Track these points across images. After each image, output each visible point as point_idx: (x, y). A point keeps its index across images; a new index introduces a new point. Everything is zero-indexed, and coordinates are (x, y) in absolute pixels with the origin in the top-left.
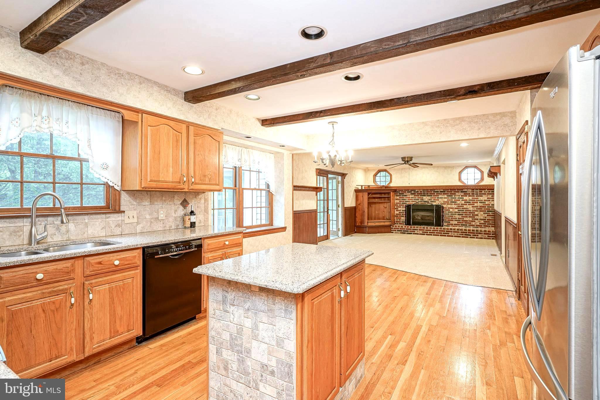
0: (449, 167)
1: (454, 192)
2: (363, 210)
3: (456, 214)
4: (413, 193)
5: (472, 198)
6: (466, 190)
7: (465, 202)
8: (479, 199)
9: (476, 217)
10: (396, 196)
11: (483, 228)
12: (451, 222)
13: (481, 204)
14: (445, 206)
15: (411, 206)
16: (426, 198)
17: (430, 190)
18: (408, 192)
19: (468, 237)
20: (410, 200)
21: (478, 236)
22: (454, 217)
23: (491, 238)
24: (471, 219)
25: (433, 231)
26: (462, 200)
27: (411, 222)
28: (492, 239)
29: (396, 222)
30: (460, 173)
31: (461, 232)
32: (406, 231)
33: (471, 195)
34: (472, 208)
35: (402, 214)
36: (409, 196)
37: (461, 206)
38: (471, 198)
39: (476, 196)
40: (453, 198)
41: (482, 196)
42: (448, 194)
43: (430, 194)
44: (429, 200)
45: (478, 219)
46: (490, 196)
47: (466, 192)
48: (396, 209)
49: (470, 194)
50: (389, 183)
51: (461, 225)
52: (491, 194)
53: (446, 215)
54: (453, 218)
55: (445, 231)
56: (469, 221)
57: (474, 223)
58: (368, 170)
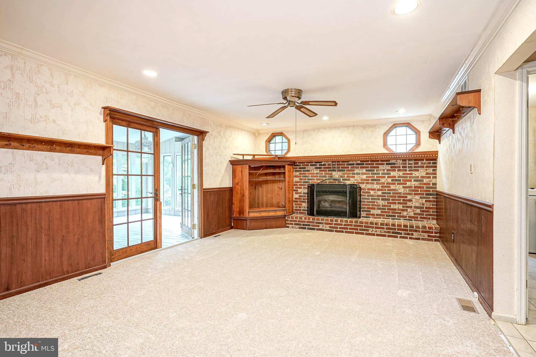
0: (370, 126)
1: (376, 164)
2: (242, 192)
3: (379, 199)
4: (318, 166)
5: (404, 174)
6: (393, 161)
7: (392, 180)
8: (413, 175)
9: (409, 204)
10: (296, 171)
11: (418, 220)
12: (372, 212)
13: (417, 184)
14: (363, 186)
15: (315, 186)
16: (336, 175)
17: (342, 162)
18: (311, 165)
19: (396, 237)
20: (315, 177)
21: (412, 234)
22: (376, 203)
23: (434, 239)
24: (401, 207)
25: (345, 225)
26: (388, 177)
27: (315, 210)
28: (435, 241)
29: (296, 210)
30: (386, 134)
31: (387, 229)
32: (306, 225)
33: (401, 168)
34: (403, 190)
35: (304, 199)
36: (312, 172)
37: (386, 187)
38: (401, 173)
39: (409, 171)
40: (375, 174)
41: (418, 170)
42: (368, 167)
43: (342, 168)
44: (341, 177)
45: (411, 207)
46: (430, 170)
47: (394, 164)
48: (295, 190)
49: (400, 167)
50: (287, 153)
51: (387, 216)
52: (431, 167)
53: (365, 200)
54: (375, 205)
55: (362, 226)
56: (398, 209)
57: (405, 213)
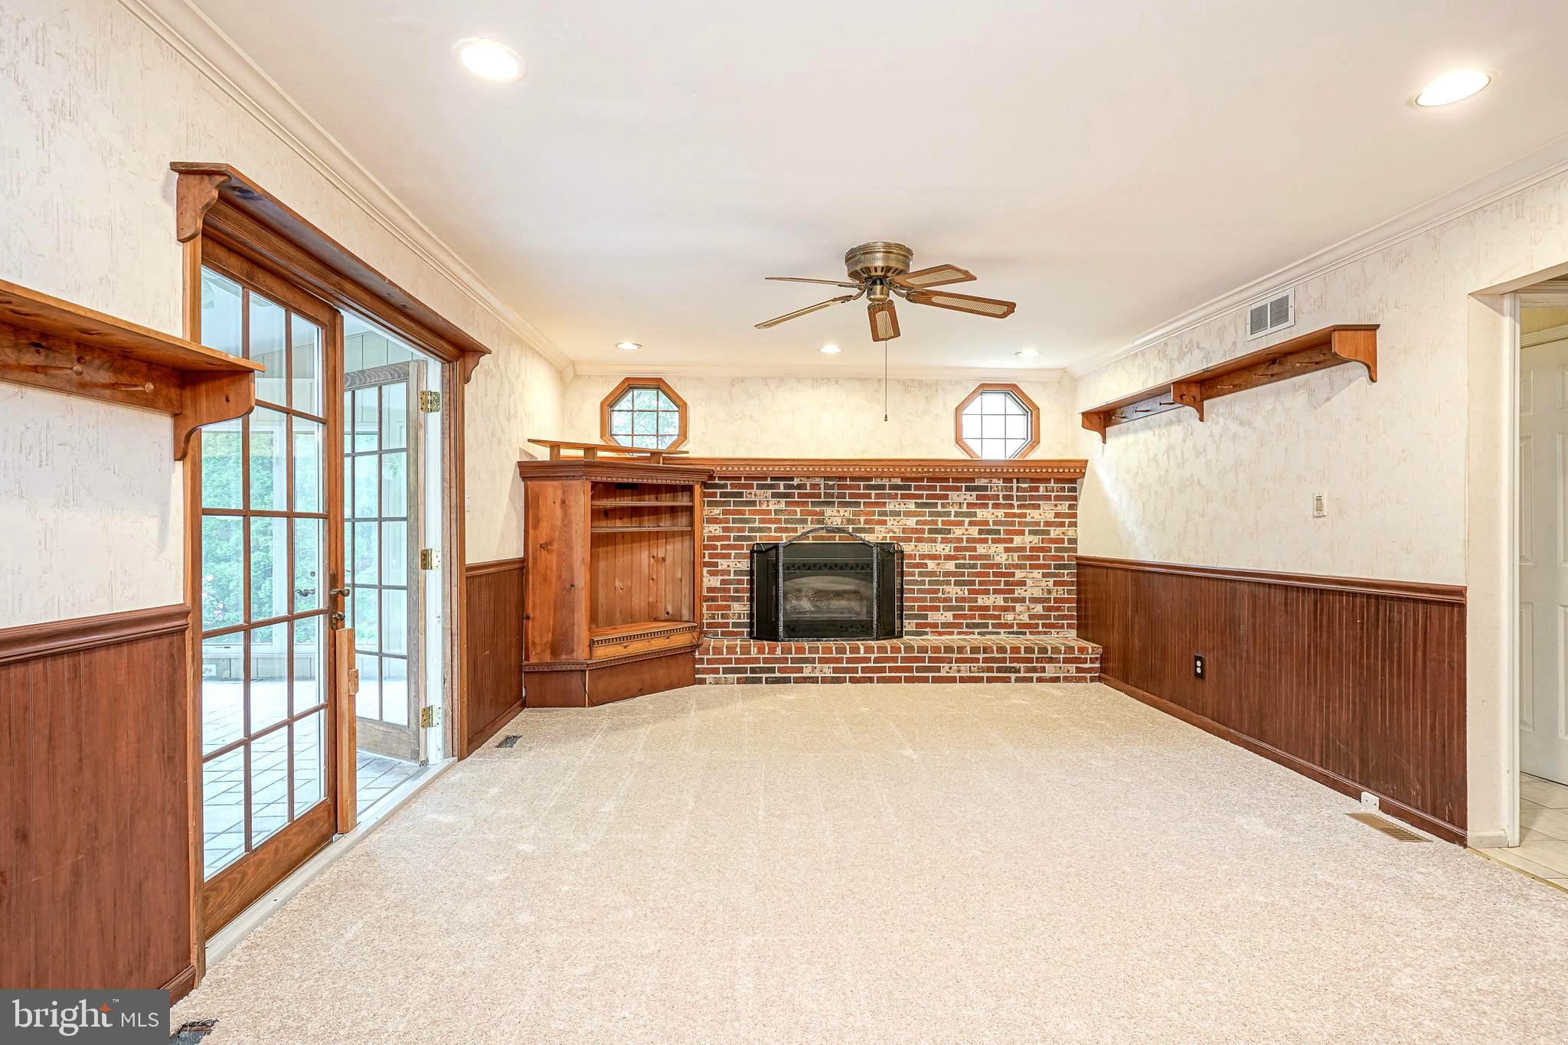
0: (922, 384)
1: (942, 488)
2: (565, 575)
3: (948, 583)
4: (782, 490)
5: (1007, 515)
6: (983, 482)
7: (981, 532)
8: (1028, 519)
9: (1019, 592)
10: (710, 504)
11: (1039, 633)
12: (933, 617)
13: (1035, 540)
14: (907, 548)
15: (781, 550)
16: (835, 516)
17: (853, 479)
18: (760, 487)
19: (1007, 680)
20: (771, 521)
21: (1043, 670)
22: (940, 595)
23: (1088, 675)
24: (1000, 600)
25: (876, 660)
26: (971, 523)
27: (781, 623)
28: (1092, 680)
29: (710, 625)
30: (959, 410)
31: (985, 660)
32: (763, 670)
33: (1001, 501)
34: (1005, 556)
35: (736, 590)
36: (764, 507)
37: (966, 549)
38: (1000, 513)
39: (1019, 507)
40: (939, 514)
41: (1038, 507)
42: (920, 497)
43: (851, 496)
44: (850, 522)
45: (1023, 600)
46: (1064, 507)
47: (985, 488)
48: (706, 564)
49: (997, 497)
50: (676, 444)
51: (968, 626)
52: (1066, 498)
53: (914, 586)
54: (939, 600)
55: (923, 660)
56: (995, 608)
57: (1009, 617)
58: (577, 376)
